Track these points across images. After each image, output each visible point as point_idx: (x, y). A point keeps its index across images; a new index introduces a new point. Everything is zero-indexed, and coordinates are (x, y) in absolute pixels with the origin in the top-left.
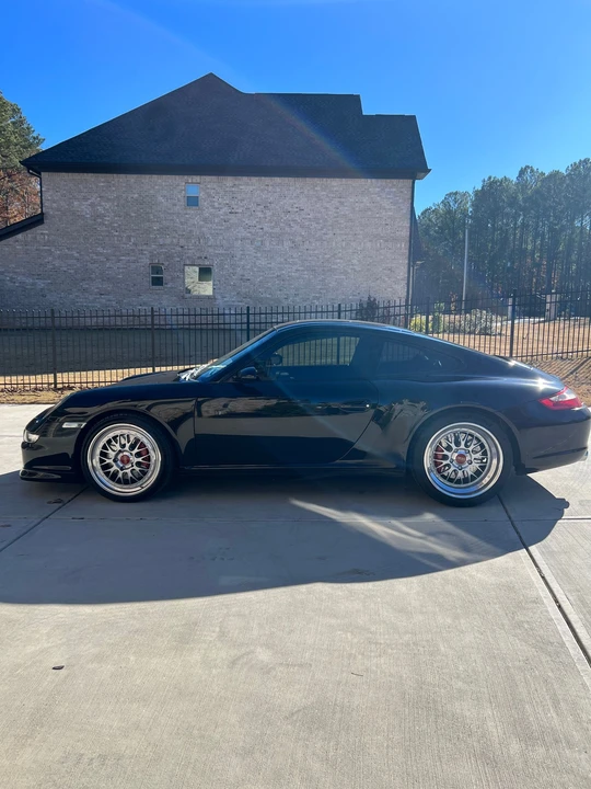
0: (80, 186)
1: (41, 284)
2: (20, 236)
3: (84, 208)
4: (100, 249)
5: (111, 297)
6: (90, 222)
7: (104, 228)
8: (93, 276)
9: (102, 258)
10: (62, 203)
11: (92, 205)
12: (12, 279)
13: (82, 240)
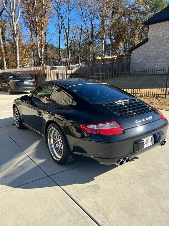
0: (160, 27)
1: (145, 61)
2: (141, 47)
3: (160, 34)
4: (164, 48)
5: (165, 64)
6: (162, 39)
7: (166, 40)
8: (160, 57)
9: (164, 51)
10: (154, 34)
11: (163, 33)
12: (138, 60)
13: (158, 45)
